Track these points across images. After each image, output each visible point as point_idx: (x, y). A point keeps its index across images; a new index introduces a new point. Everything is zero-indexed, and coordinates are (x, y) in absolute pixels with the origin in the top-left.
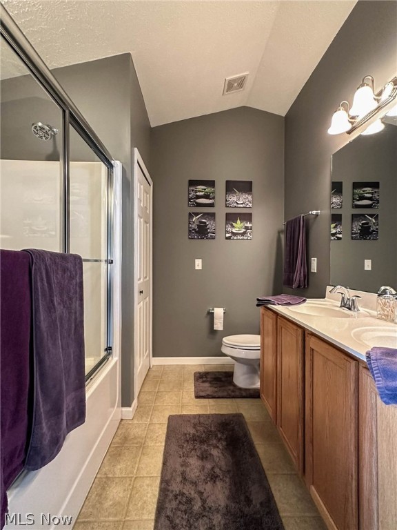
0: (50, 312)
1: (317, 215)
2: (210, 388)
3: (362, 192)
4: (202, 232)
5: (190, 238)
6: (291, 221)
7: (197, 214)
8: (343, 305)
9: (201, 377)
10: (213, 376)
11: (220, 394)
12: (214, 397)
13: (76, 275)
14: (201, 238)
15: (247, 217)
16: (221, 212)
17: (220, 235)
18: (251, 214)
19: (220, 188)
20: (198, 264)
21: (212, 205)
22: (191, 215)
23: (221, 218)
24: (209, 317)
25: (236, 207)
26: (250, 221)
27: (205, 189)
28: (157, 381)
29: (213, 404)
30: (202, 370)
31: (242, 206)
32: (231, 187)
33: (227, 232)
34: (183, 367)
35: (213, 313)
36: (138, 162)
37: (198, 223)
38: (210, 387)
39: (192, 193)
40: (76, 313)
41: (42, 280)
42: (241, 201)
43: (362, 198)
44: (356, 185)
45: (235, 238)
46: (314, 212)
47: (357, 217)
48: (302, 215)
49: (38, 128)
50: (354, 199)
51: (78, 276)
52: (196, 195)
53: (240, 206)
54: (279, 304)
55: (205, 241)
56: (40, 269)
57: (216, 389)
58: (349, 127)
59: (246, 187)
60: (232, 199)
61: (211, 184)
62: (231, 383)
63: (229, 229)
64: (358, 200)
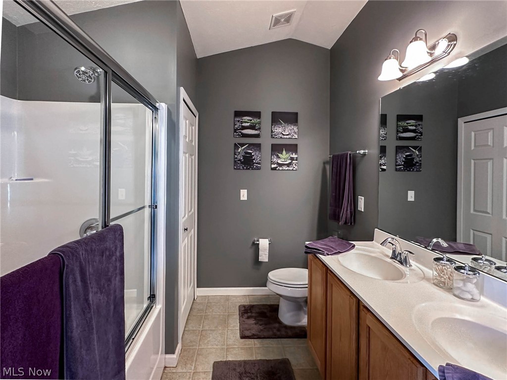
0: (84, 314)
1: (364, 155)
2: (255, 326)
3: (405, 124)
4: (248, 162)
5: (235, 169)
6: (338, 156)
7: (242, 145)
8: (394, 256)
9: (247, 311)
10: (258, 310)
11: (266, 334)
12: (259, 338)
13: (116, 249)
14: (246, 169)
15: (293, 148)
16: (266, 143)
17: (266, 166)
18: (296, 145)
19: (266, 118)
20: (244, 195)
21: (257, 136)
22: (236, 146)
23: (266, 148)
24: (254, 247)
25: (281, 138)
26: (296, 152)
27: (251, 120)
28: (201, 316)
29: (258, 346)
30: (246, 302)
31: (288, 137)
32: (278, 118)
33: (272, 163)
34: (227, 298)
35: (258, 244)
36: (184, 100)
37: (243, 154)
38: (256, 324)
39: (238, 124)
40: (115, 291)
41: (75, 281)
42: (286, 132)
43: (406, 130)
44: (400, 118)
45: (281, 169)
46: (362, 152)
47: (401, 149)
48: (349, 152)
49: (81, 73)
50: (398, 131)
51: (118, 249)
52: (242, 126)
53: (285, 137)
54: (328, 255)
55: (250, 172)
56: (72, 270)
57: (261, 327)
58: (400, 75)
59: (292, 118)
60: (278, 130)
61: (257, 115)
62: (277, 320)
63: (275, 160)
64: (402, 133)
